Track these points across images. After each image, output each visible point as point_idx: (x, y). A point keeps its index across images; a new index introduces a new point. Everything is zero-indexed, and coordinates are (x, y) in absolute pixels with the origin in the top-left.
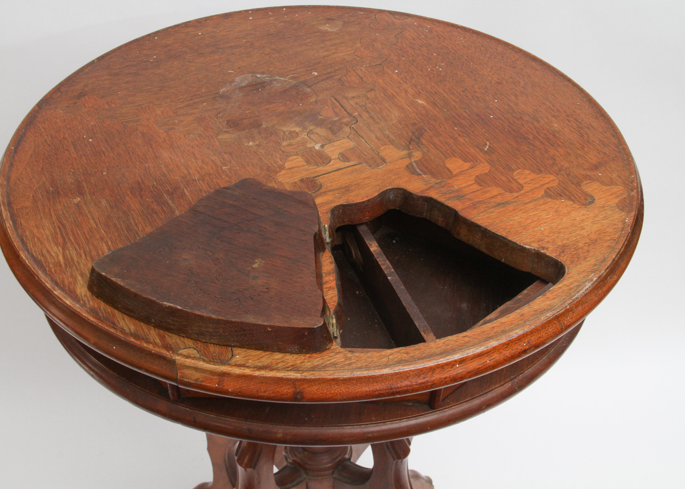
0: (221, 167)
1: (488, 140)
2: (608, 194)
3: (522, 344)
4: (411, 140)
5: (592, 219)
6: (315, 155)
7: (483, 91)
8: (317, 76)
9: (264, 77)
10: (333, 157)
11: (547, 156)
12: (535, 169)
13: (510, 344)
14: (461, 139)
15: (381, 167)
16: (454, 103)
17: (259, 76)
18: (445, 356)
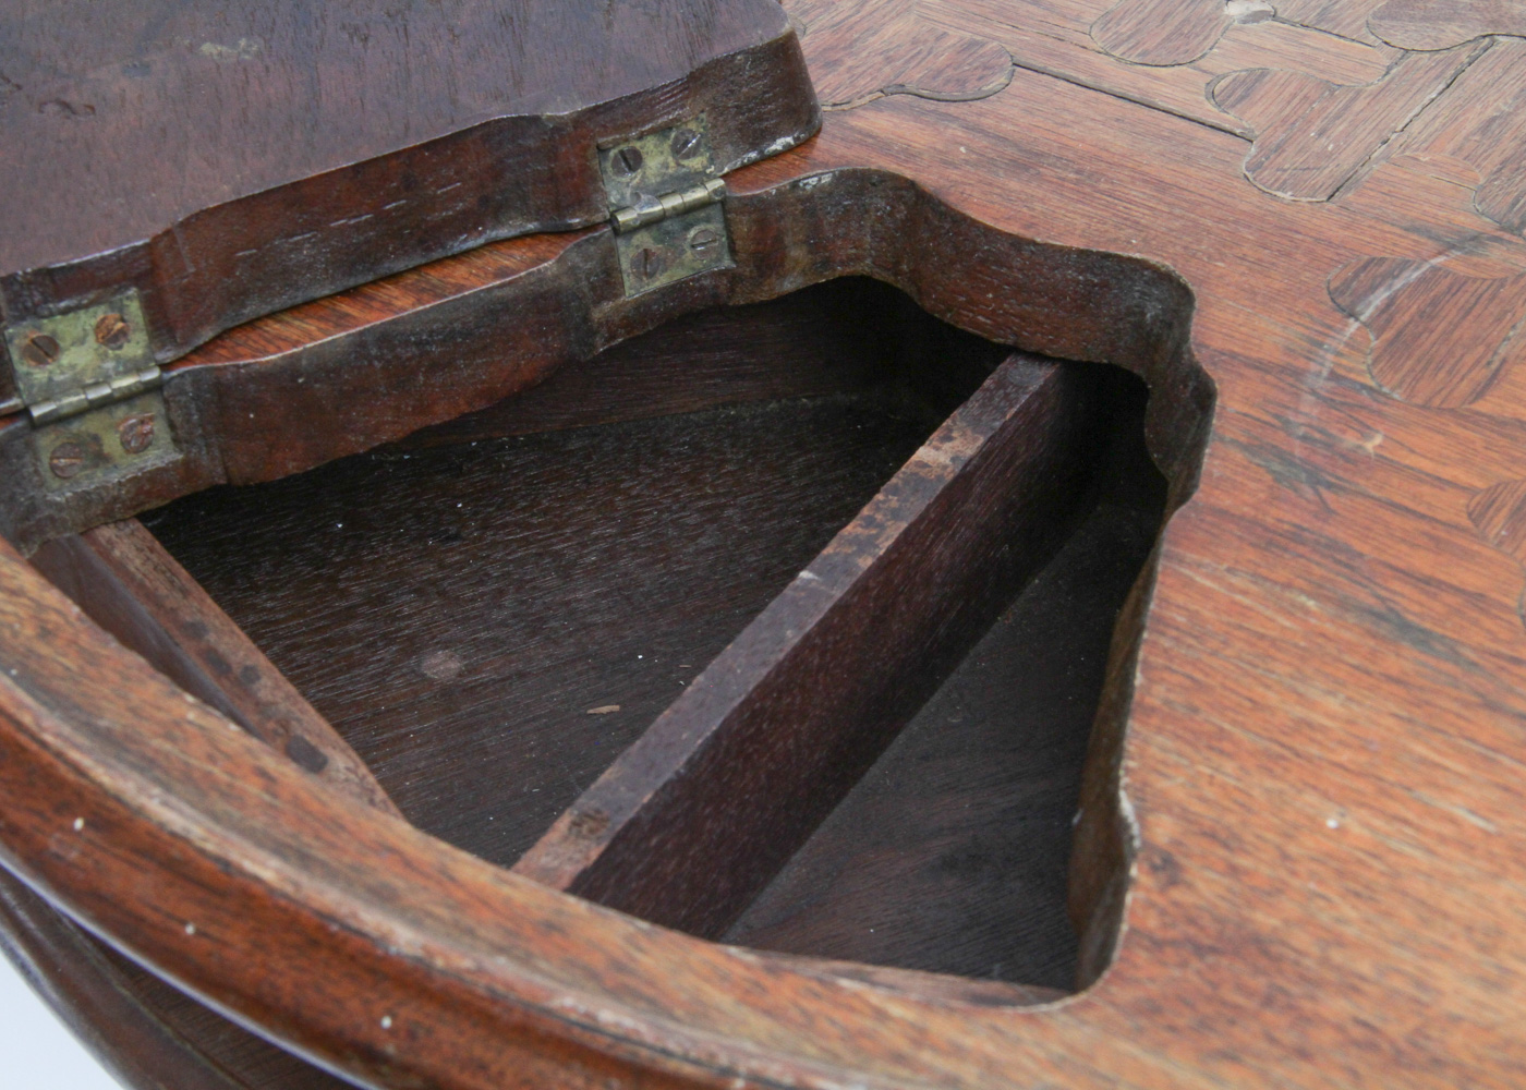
6: (1177, 20)
10: (1211, 64)
18: (78, 747)
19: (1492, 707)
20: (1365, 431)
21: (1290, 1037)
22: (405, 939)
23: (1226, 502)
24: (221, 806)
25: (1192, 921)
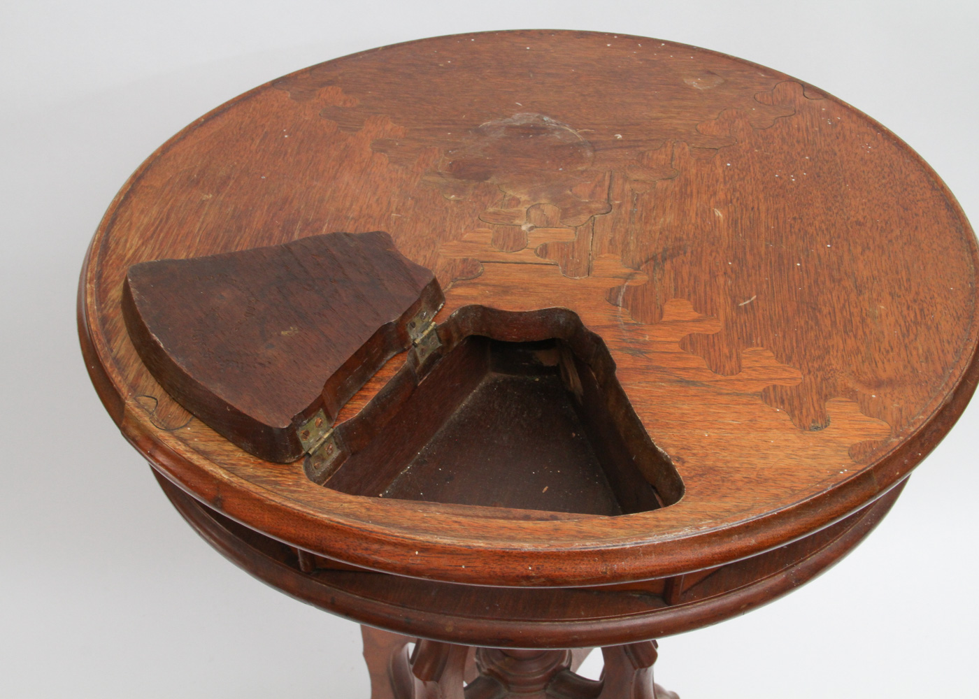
0: (392, 212)
1: (757, 294)
2: (857, 426)
3: (526, 566)
4: (654, 258)
5: (793, 451)
6: (512, 236)
7: (824, 227)
8: (618, 140)
9: (552, 123)
10: (531, 246)
11: (821, 345)
12: (784, 355)
13: (506, 558)
14: (721, 280)
15: (578, 278)
16: (763, 230)
17: (546, 119)
18: (406, 533)
19: (721, 394)
20: (643, 336)
21: (733, 487)
22: (528, 547)
23: (625, 366)
24: (453, 533)
25: (694, 470)
